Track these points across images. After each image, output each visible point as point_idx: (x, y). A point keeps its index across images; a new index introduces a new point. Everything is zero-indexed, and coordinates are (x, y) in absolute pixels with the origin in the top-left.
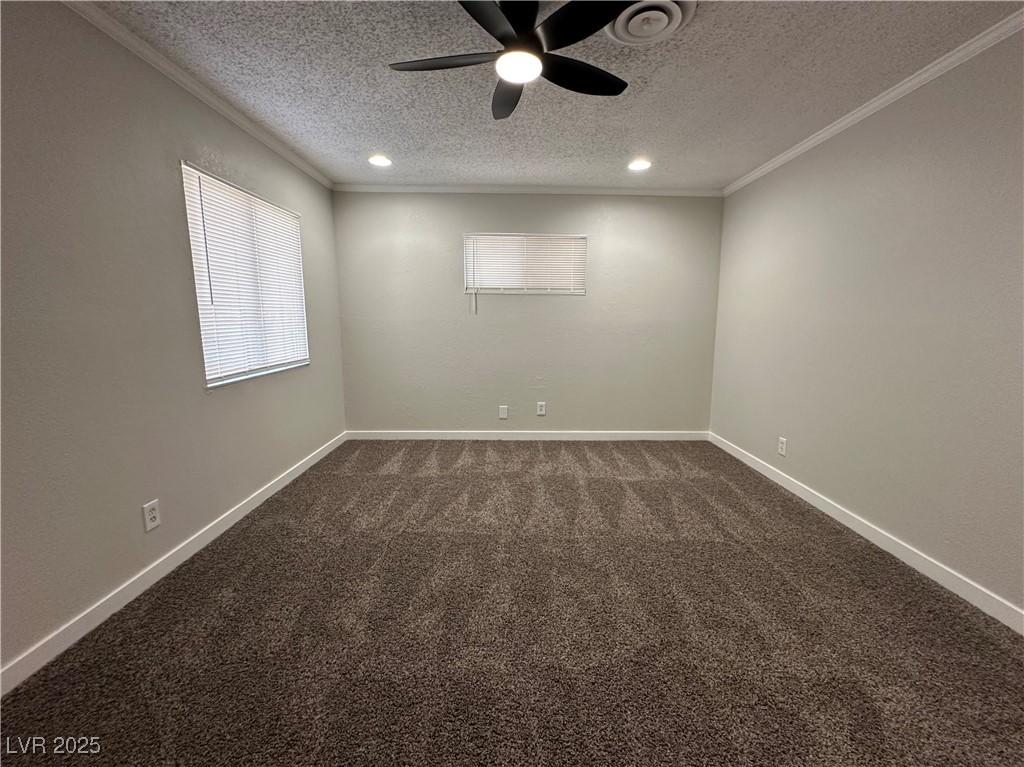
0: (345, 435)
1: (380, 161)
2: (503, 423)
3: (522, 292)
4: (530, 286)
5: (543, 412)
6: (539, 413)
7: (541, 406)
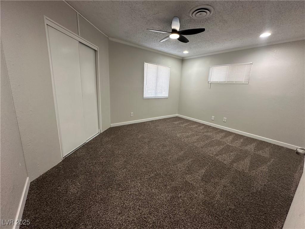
0: (177, 115)
1: (186, 52)
2: (212, 121)
3: (225, 83)
4: (228, 81)
5: (225, 121)
6: (224, 121)
7: (225, 119)
